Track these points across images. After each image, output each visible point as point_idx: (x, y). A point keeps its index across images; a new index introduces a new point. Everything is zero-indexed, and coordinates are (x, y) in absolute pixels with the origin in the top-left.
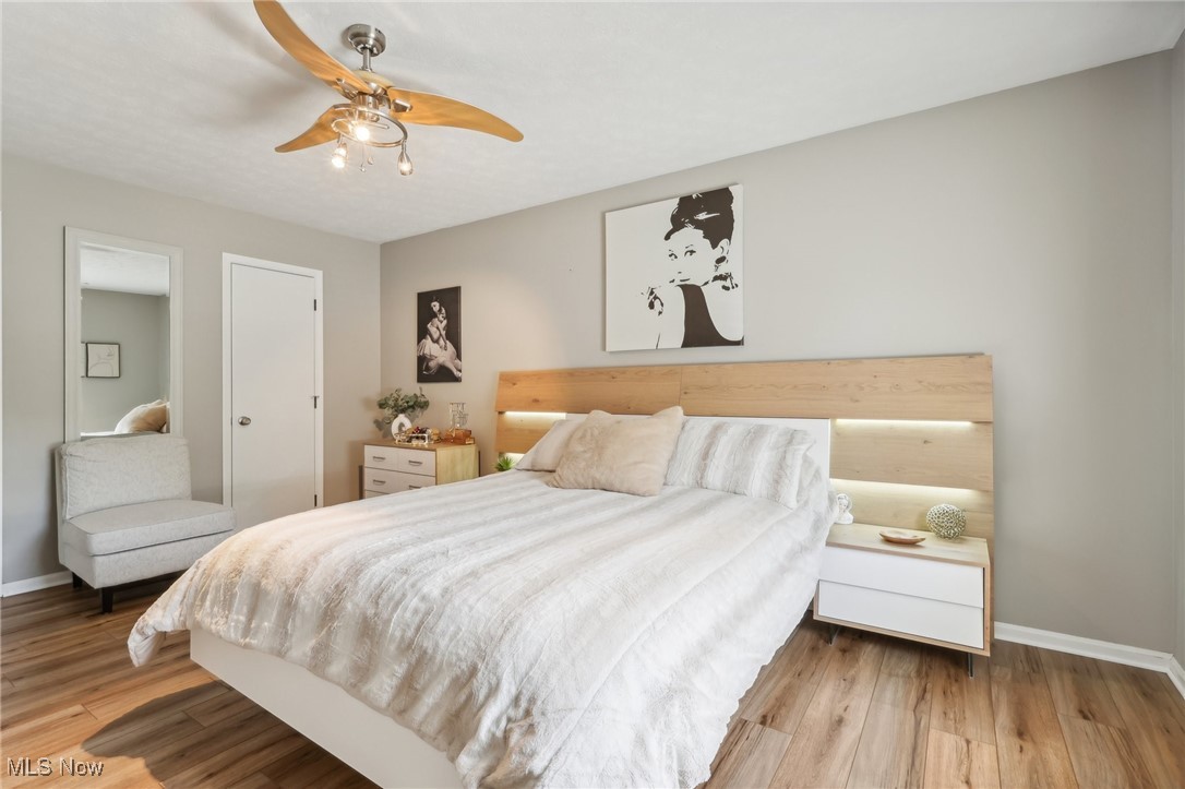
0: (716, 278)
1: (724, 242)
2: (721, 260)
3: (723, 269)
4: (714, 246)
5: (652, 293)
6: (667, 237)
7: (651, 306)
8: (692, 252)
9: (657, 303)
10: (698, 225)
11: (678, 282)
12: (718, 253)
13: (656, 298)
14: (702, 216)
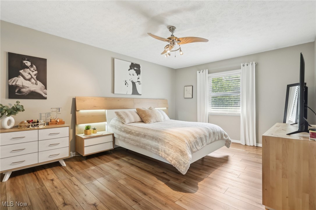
0: (138, 82)
1: (139, 75)
2: (138, 78)
3: (139, 80)
4: (137, 75)
5: (126, 81)
6: (129, 70)
7: (126, 84)
8: (134, 75)
9: (127, 84)
10: (135, 70)
11: (131, 80)
12: (138, 77)
13: (126, 83)
14: (135, 68)
